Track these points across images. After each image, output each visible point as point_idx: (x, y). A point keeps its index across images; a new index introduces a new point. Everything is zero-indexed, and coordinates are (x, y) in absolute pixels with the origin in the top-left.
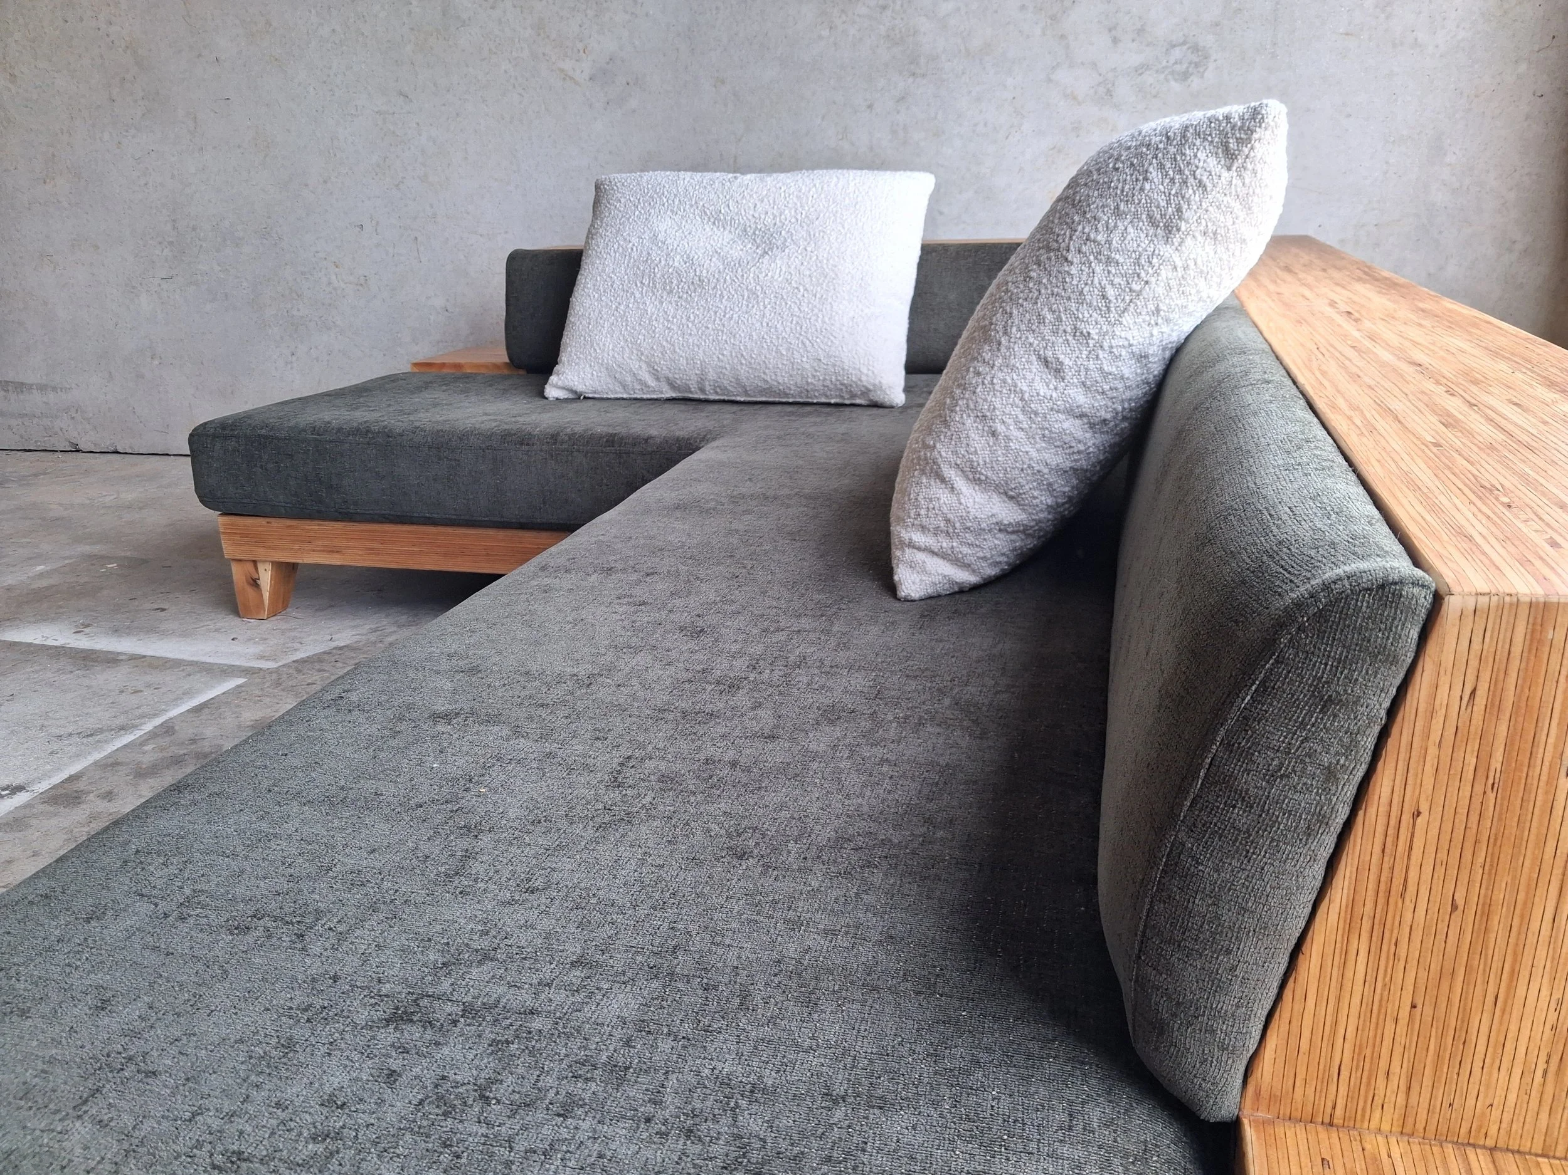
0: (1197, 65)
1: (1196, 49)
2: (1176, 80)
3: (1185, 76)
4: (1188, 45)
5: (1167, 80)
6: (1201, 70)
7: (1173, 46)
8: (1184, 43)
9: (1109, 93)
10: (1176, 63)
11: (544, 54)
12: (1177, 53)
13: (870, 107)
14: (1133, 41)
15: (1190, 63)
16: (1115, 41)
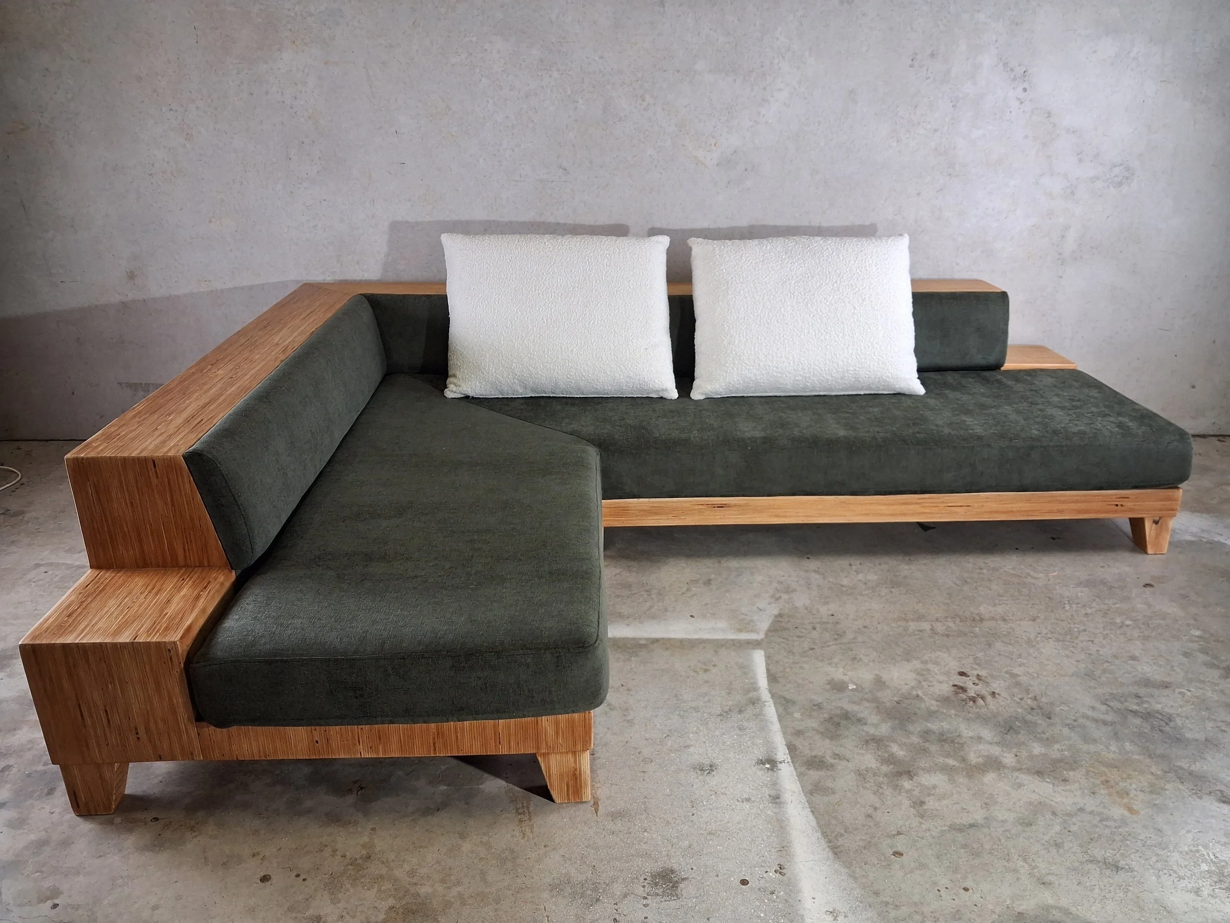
0: (1127, 178)
1: (1128, 169)
2: (1114, 187)
3: (1120, 184)
4: (1124, 166)
5: (1108, 187)
6: (1129, 181)
7: (1115, 166)
8: (1121, 165)
9: (1073, 193)
10: (1115, 176)
11: (683, 145)
12: (1116, 171)
13: (919, 194)
14: (1091, 161)
15: (1124, 177)
16: (1081, 161)
